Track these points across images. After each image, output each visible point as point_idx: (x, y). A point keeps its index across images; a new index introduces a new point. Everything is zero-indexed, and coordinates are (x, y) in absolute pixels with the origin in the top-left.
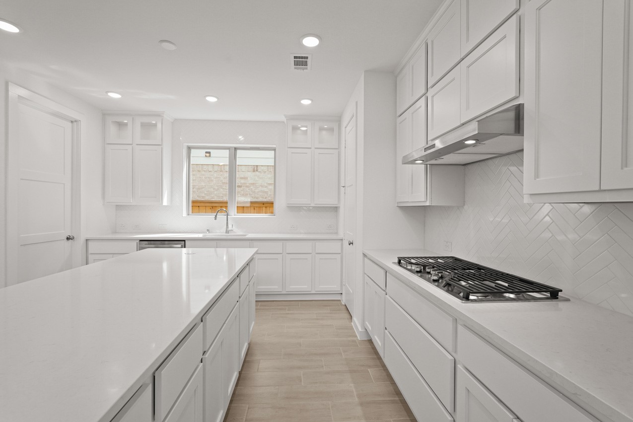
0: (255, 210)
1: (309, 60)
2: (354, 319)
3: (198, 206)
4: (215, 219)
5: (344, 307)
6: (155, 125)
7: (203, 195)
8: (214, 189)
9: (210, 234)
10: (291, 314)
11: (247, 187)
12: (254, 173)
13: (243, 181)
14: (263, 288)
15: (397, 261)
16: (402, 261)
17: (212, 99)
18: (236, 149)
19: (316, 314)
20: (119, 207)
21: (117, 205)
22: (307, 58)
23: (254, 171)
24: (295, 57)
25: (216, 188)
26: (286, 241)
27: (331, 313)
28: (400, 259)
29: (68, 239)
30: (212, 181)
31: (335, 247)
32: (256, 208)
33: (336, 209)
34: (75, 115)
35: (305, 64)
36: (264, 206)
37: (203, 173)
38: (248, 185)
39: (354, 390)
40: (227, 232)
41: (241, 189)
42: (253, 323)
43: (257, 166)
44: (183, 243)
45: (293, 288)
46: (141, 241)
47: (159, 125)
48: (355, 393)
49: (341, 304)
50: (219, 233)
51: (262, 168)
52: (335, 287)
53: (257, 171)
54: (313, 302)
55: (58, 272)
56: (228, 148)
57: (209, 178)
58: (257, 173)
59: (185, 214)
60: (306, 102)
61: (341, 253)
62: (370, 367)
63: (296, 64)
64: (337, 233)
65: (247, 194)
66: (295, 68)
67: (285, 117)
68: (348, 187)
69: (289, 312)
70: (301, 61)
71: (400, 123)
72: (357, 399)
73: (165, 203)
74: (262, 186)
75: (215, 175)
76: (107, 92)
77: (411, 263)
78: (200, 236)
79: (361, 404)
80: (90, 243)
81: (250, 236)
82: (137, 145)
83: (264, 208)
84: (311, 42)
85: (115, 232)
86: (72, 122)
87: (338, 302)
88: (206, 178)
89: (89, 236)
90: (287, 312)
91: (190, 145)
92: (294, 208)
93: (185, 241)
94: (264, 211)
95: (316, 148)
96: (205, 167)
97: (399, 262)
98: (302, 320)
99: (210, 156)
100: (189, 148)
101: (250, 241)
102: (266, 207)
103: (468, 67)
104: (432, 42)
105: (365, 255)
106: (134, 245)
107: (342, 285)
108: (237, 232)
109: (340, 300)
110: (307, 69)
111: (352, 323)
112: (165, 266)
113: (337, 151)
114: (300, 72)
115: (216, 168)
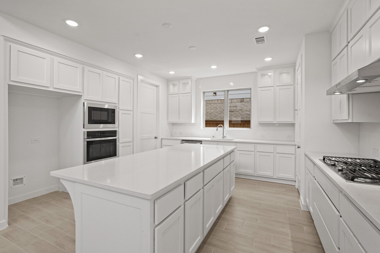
0: (241, 126)
1: (265, 38)
2: (301, 197)
3: (209, 123)
4: (217, 130)
5: (297, 190)
6: (188, 83)
7: (212, 117)
8: (218, 114)
9: (214, 138)
10: (259, 188)
11: (237, 111)
12: (241, 103)
13: (234, 108)
14: (242, 171)
15: (322, 158)
16: (326, 159)
17: (214, 67)
18: (228, 91)
19: (275, 190)
20: (174, 124)
21: (173, 123)
22: (263, 37)
23: (241, 102)
24: (256, 39)
25: (220, 113)
26: (257, 144)
27: (286, 192)
28: (325, 157)
29: (155, 138)
30: (217, 109)
31: (292, 150)
32: (241, 124)
33: (293, 125)
34: (157, 84)
35: (263, 40)
36: (247, 123)
37: (212, 105)
38: (238, 110)
39: (290, 233)
40: (224, 137)
41: (234, 113)
42: (234, 186)
43: (243, 99)
44: (200, 142)
45: (261, 173)
46: (182, 140)
47: (190, 83)
48: (290, 235)
49: (295, 188)
50: (219, 137)
51: (246, 99)
52: (291, 176)
53: (243, 101)
54: (275, 183)
55: (153, 150)
56: (224, 91)
57: (215, 107)
58: (243, 103)
59: (202, 128)
60: (268, 59)
61: (295, 154)
62: (305, 225)
63: (257, 41)
64: (294, 141)
65: (237, 116)
66: (257, 44)
67: (256, 69)
68: (299, 110)
69: (257, 186)
70: (260, 39)
71: (334, 65)
72: (290, 238)
73: (193, 122)
74: (246, 111)
75: (219, 105)
76: (169, 72)
77: (330, 160)
78: (209, 139)
79: (293, 241)
80: (163, 140)
81: (236, 140)
82: (181, 94)
83: (246, 124)
84: (264, 30)
85: (172, 136)
86: (157, 87)
87: (293, 186)
88: (214, 107)
89: (162, 137)
90: (256, 186)
91: (204, 91)
92: (263, 125)
93: (201, 141)
94: (246, 126)
95: (277, 86)
96: (213, 101)
97: (324, 159)
98: (265, 192)
99: (216, 95)
100: (204, 93)
101: (236, 143)
102: (248, 124)
103: (371, 27)
104: (351, 9)
105: (306, 155)
106: (180, 142)
107: (295, 175)
108: (228, 138)
109: (295, 186)
110: (264, 42)
111: (300, 200)
112: (193, 153)
113: (293, 86)
114: (260, 45)
115: (219, 101)
